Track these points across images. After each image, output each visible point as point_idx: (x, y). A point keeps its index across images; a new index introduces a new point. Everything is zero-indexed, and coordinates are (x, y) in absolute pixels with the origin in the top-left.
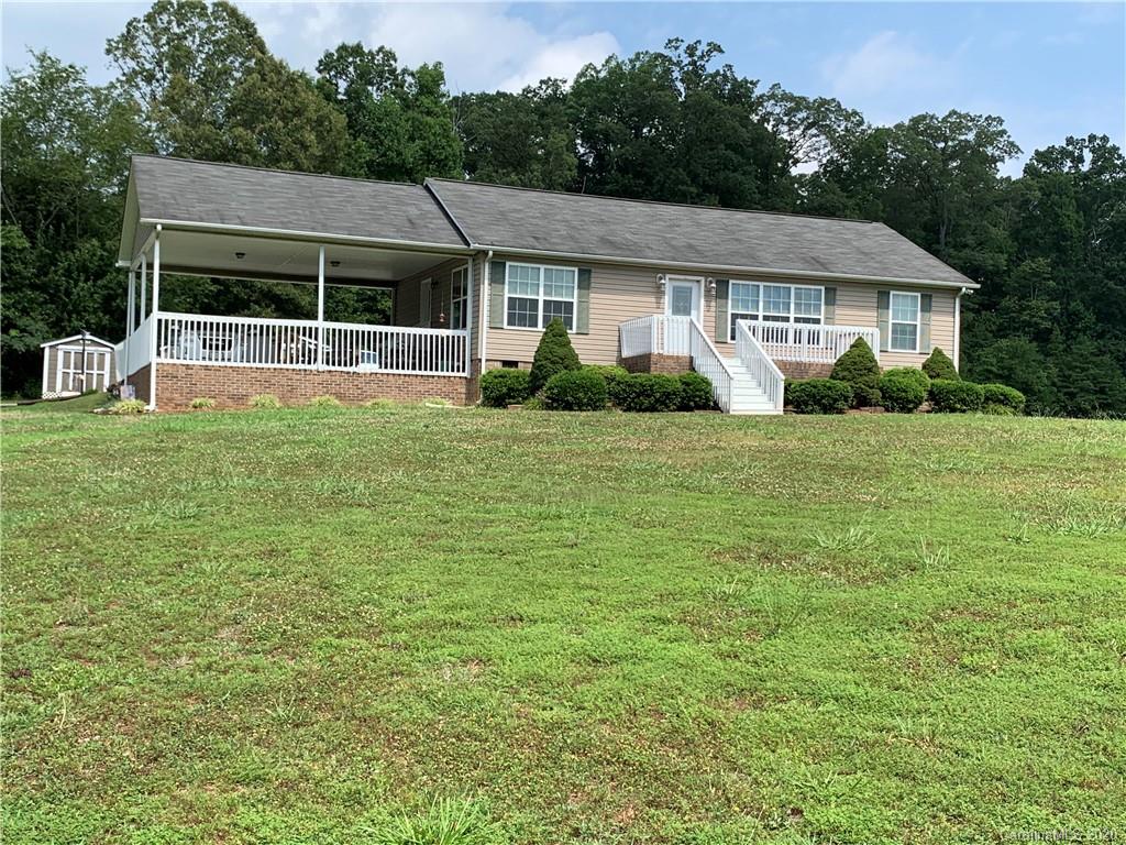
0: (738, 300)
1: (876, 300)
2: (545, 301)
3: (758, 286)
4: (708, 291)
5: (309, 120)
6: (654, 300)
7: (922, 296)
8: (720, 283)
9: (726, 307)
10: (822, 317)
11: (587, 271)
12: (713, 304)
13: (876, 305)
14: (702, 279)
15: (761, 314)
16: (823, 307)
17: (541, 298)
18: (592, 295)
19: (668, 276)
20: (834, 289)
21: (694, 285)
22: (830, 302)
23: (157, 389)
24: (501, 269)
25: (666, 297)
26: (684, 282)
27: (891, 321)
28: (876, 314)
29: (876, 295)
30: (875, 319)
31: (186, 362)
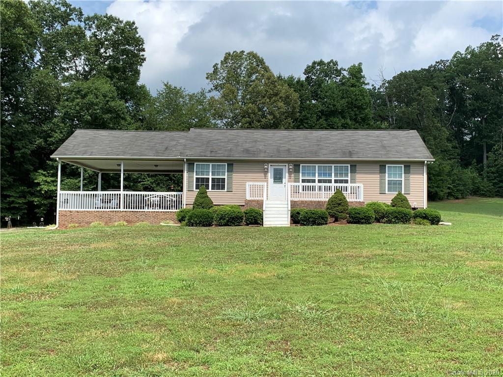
0: (305, 173)
1: (379, 169)
2: (213, 178)
4: (289, 169)
5: (281, 97)
6: (263, 175)
7: (405, 166)
8: (296, 166)
9: (299, 176)
10: (349, 179)
11: (231, 164)
12: (293, 175)
13: (379, 172)
14: (287, 165)
15: (317, 178)
16: (349, 173)
17: (210, 177)
18: (234, 174)
19: (270, 164)
20: (355, 166)
21: (284, 167)
22: (353, 171)
23: (59, 221)
24: (192, 166)
25: (269, 174)
26: (278, 166)
27: (387, 179)
28: (379, 176)
29: (379, 167)
30: (379, 178)
31: (70, 210)
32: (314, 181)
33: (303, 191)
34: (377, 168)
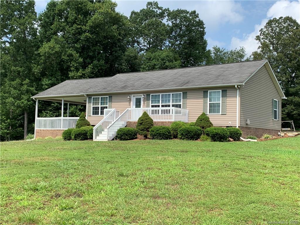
0: (153, 101)
1: (203, 95)
2: (101, 107)
3: (160, 95)
6: (128, 103)
7: (222, 91)
8: (148, 96)
9: (150, 103)
10: (182, 104)
11: (111, 96)
12: (146, 103)
13: (203, 97)
14: (142, 95)
15: (160, 104)
16: (182, 100)
17: (100, 106)
18: (112, 104)
19: (132, 95)
20: (186, 92)
21: (141, 97)
22: (184, 97)
24: (91, 99)
25: (132, 102)
26: (138, 96)
27: (209, 102)
28: (203, 100)
29: (203, 93)
30: (203, 102)
31: (40, 129)
32: (159, 106)
33: (152, 114)
34: (202, 94)
